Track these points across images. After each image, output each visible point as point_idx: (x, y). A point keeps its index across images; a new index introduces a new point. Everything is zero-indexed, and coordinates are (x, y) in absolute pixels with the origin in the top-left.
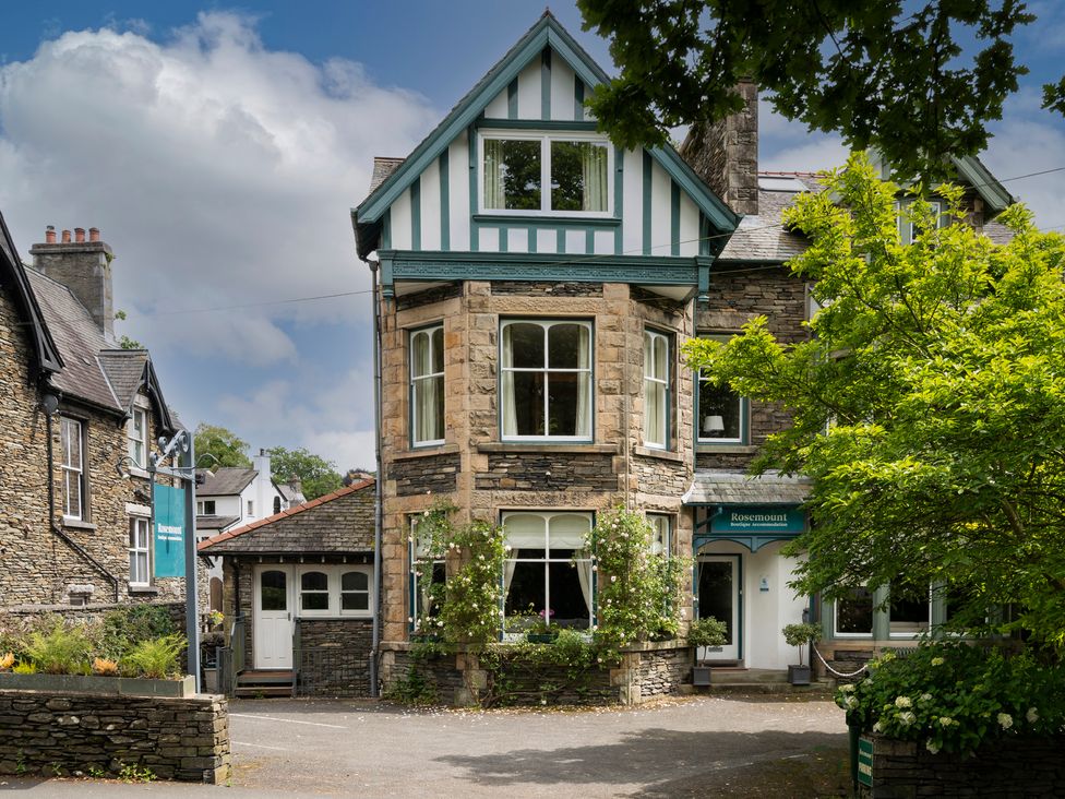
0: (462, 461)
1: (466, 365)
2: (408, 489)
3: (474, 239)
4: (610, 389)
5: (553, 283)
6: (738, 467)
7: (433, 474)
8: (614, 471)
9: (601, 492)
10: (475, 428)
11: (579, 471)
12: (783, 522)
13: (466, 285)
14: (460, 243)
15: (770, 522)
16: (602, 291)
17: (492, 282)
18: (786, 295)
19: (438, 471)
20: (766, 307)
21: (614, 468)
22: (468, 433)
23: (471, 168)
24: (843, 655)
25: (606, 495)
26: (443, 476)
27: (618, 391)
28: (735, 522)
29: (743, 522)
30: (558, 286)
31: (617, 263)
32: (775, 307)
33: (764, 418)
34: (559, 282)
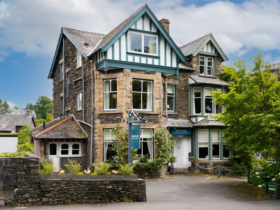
0: (123, 115)
1: (125, 90)
2: (104, 122)
3: (127, 58)
4: (158, 98)
5: (145, 71)
6: (174, 118)
7: (113, 118)
8: (159, 119)
9: (155, 124)
10: (127, 107)
11: (151, 118)
12: (186, 132)
13: (125, 70)
14: (124, 59)
15: (184, 131)
16: (155, 74)
17: (131, 69)
18: (184, 76)
19: (115, 117)
20: (180, 79)
21: (158, 118)
22: (125, 108)
23: (126, 40)
24: (202, 164)
25: (157, 125)
26: (117, 119)
27: (159, 99)
28: (176, 131)
29: (178, 131)
30: (146, 72)
31: (159, 67)
32: (181, 79)
33: (180, 106)
34: (146, 71)
